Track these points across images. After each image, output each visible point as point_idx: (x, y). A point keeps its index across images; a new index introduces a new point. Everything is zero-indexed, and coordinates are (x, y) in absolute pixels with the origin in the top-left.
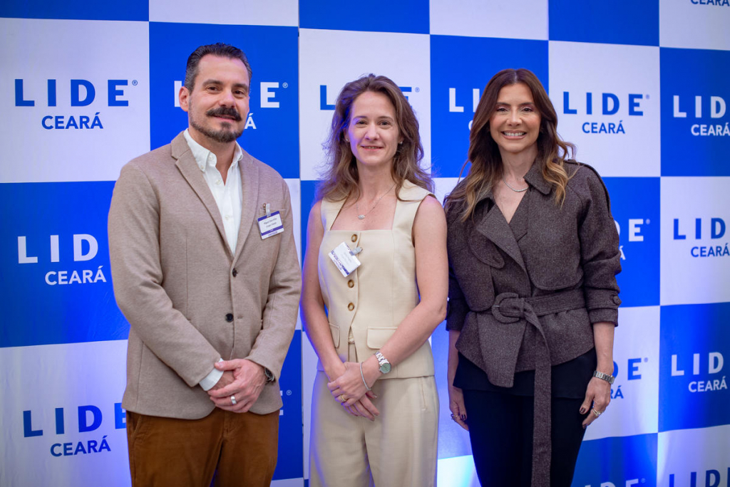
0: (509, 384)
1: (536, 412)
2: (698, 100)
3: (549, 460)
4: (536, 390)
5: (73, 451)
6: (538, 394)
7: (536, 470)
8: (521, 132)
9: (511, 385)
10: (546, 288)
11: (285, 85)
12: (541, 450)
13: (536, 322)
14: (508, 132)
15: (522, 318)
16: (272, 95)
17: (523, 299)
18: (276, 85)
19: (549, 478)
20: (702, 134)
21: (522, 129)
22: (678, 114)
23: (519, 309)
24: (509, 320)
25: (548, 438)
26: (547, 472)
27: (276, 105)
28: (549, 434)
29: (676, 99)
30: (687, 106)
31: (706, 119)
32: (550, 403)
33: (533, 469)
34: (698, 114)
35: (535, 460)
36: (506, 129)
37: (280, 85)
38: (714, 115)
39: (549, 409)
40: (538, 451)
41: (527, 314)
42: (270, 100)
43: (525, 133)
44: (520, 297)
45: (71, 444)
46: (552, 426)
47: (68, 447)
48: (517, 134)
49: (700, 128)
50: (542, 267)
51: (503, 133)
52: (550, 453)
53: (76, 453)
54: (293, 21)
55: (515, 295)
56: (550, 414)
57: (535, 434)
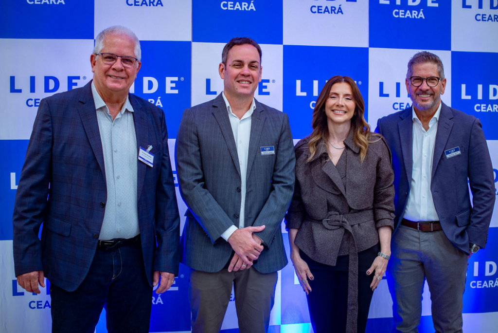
0: (334, 264)
1: (350, 285)
2: (480, 87)
3: (357, 313)
4: (349, 273)
5: (43, 306)
6: (350, 275)
7: (349, 320)
8: (343, 111)
9: (335, 265)
10: (357, 208)
11: (182, 79)
12: (352, 308)
13: (349, 229)
14: (336, 110)
15: (341, 227)
16: (174, 85)
17: (342, 215)
18: (176, 79)
19: (356, 324)
20: (482, 111)
21: (344, 109)
22: (464, 96)
23: (339, 221)
24: (334, 228)
25: (356, 300)
26: (355, 321)
27: (176, 92)
28: (357, 298)
29: (463, 87)
30: (472, 91)
31: (486, 100)
32: (357, 280)
33: (348, 319)
34: (480, 97)
35: (349, 313)
36: (335, 108)
37: (179, 79)
38: (491, 97)
39: (357, 284)
40: (350, 308)
41: (344, 223)
42: (172, 88)
43: (346, 112)
44: (340, 214)
45: (41, 302)
46: (358, 294)
47: (39, 303)
48: (341, 112)
49: (481, 106)
50: (356, 196)
51: (333, 111)
52: (357, 309)
53: (44, 308)
54: (189, 38)
55: (337, 213)
56: (357, 287)
57: (348, 298)
